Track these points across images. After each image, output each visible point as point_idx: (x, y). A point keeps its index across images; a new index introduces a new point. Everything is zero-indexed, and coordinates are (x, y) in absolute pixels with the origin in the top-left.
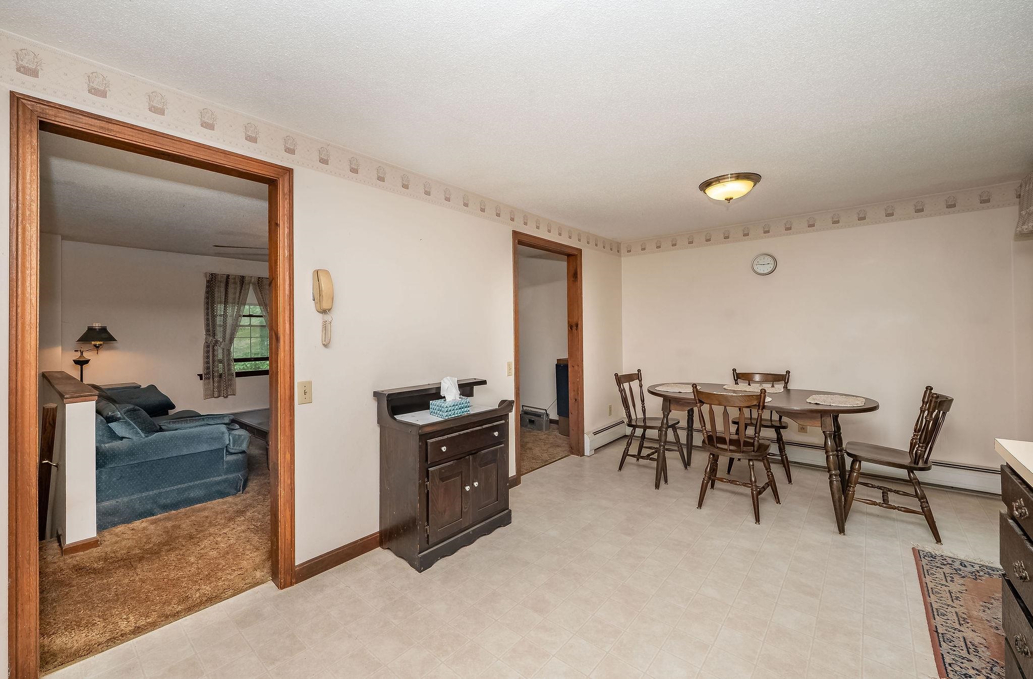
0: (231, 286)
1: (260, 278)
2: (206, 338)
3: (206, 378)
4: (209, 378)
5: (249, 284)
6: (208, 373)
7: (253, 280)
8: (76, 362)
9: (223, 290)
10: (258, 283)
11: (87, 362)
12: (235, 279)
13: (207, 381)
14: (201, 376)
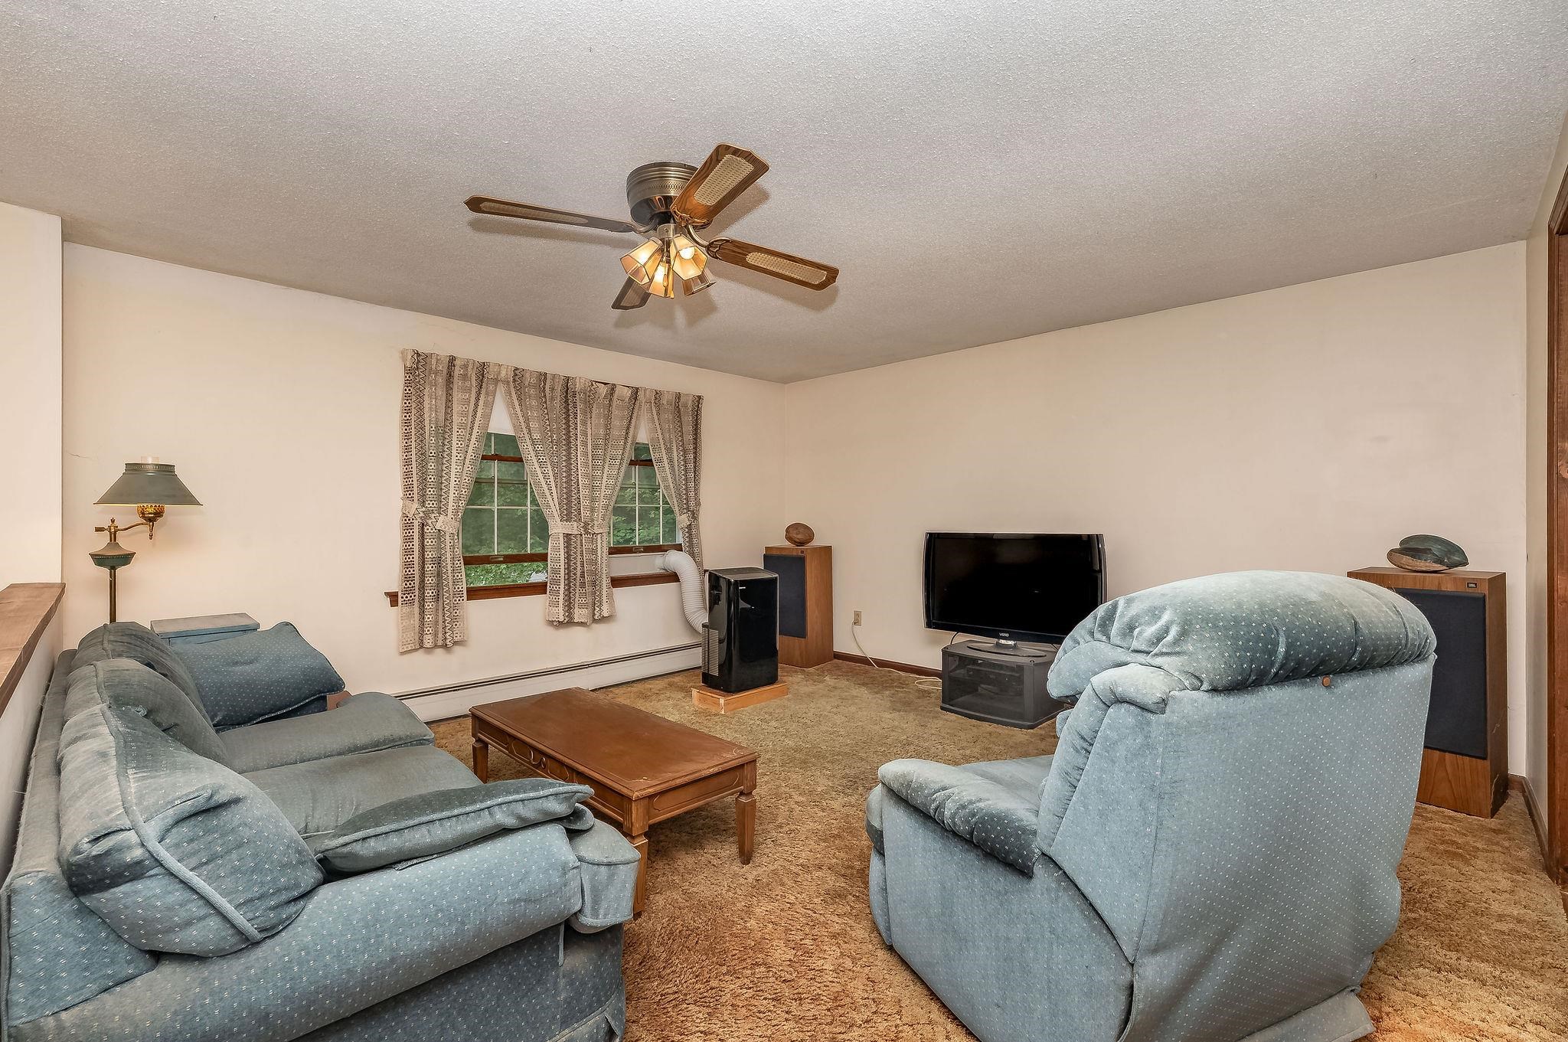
0: (457, 383)
1: (517, 369)
2: (404, 506)
3: (405, 603)
4: (412, 603)
5: (496, 381)
6: (408, 591)
7: (503, 373)
8: (99, 559)
9: (441, 392)
10: (514, 381)
11: (126, 559)
12: (465, 366)
13: (406, 609)
14: (393, 598)
